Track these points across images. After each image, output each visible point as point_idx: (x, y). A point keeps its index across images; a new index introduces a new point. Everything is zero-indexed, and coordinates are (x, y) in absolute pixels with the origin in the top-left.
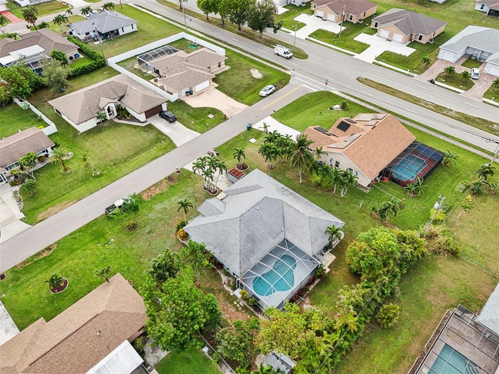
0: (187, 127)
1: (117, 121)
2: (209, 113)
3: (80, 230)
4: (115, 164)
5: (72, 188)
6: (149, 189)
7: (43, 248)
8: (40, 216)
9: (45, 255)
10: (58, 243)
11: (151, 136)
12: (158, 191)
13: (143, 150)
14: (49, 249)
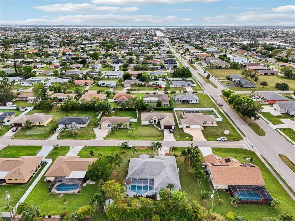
0: (174, 137)
1: (155, 126)
2: (188, 136)
3: (111, 147)
4: (140, 136)
5: (123, 136)
6: (139, 147)
7: (99, 146)
8: (108, 139)
9: (98, 147)
10: (103, 147)
11: (160, 134)
12: (141, 149)
13: (152, 137)
14: (100, 147)
